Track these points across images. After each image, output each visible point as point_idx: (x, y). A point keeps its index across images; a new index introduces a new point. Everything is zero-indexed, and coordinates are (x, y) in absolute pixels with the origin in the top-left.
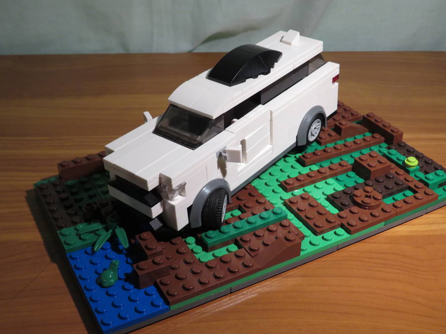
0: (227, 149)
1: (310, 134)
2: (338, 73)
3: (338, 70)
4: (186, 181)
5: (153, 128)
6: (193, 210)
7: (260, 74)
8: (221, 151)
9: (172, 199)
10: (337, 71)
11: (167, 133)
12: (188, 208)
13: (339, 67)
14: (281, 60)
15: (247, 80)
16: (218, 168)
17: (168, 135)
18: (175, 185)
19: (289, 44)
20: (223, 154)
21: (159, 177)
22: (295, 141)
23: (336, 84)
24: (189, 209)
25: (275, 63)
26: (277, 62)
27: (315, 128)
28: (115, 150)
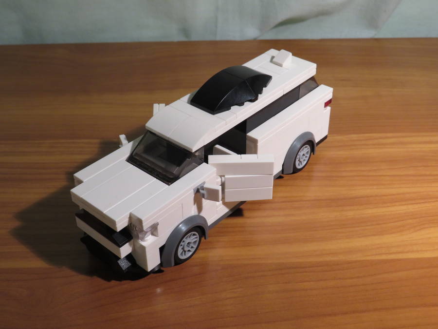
0: (205, 186)
1: (297, 160)
2: (331, 97)
3: (332, 94)
4: (158, 221)
5: (127, 155)
6: (165, 249)
7: (246, 101)
8: (199, 187)
9: (143, 239)
10: (330, 95)
11: (142, 163)
12: (160, 248)
13: (332, 91)
14: (271, 85)
15: (232, 107)
16: (194, 204)
17: (143, 165)
18: (146, 226)
19: (280, 65)
20: (200, 190)
21: (128, 216)
22: (281, 169)
23: (329, 108)
24: (162, 249)
25: (264, 88)
26: (266, 86)
27: (304, 155)
28: (84, 181)
